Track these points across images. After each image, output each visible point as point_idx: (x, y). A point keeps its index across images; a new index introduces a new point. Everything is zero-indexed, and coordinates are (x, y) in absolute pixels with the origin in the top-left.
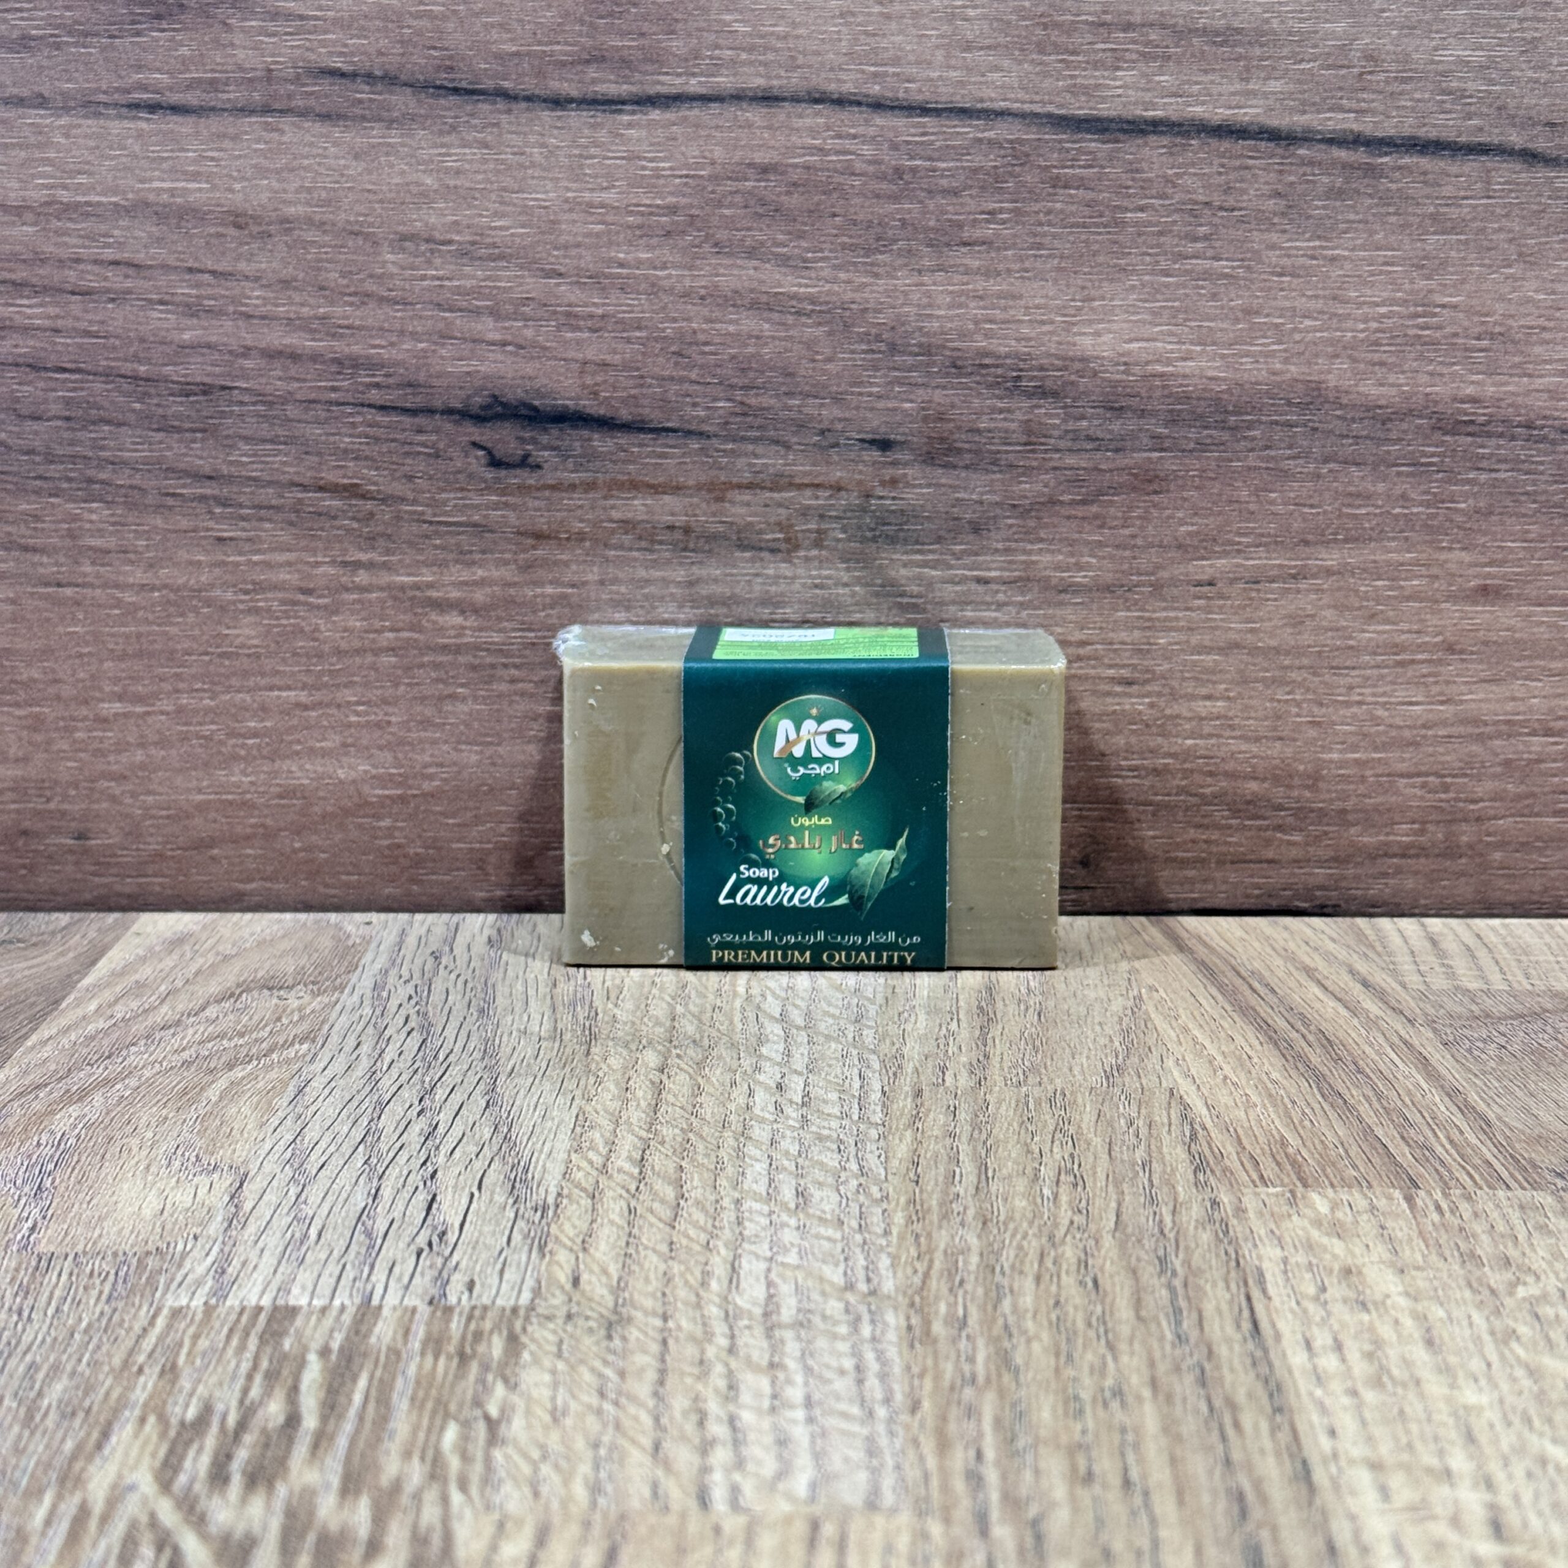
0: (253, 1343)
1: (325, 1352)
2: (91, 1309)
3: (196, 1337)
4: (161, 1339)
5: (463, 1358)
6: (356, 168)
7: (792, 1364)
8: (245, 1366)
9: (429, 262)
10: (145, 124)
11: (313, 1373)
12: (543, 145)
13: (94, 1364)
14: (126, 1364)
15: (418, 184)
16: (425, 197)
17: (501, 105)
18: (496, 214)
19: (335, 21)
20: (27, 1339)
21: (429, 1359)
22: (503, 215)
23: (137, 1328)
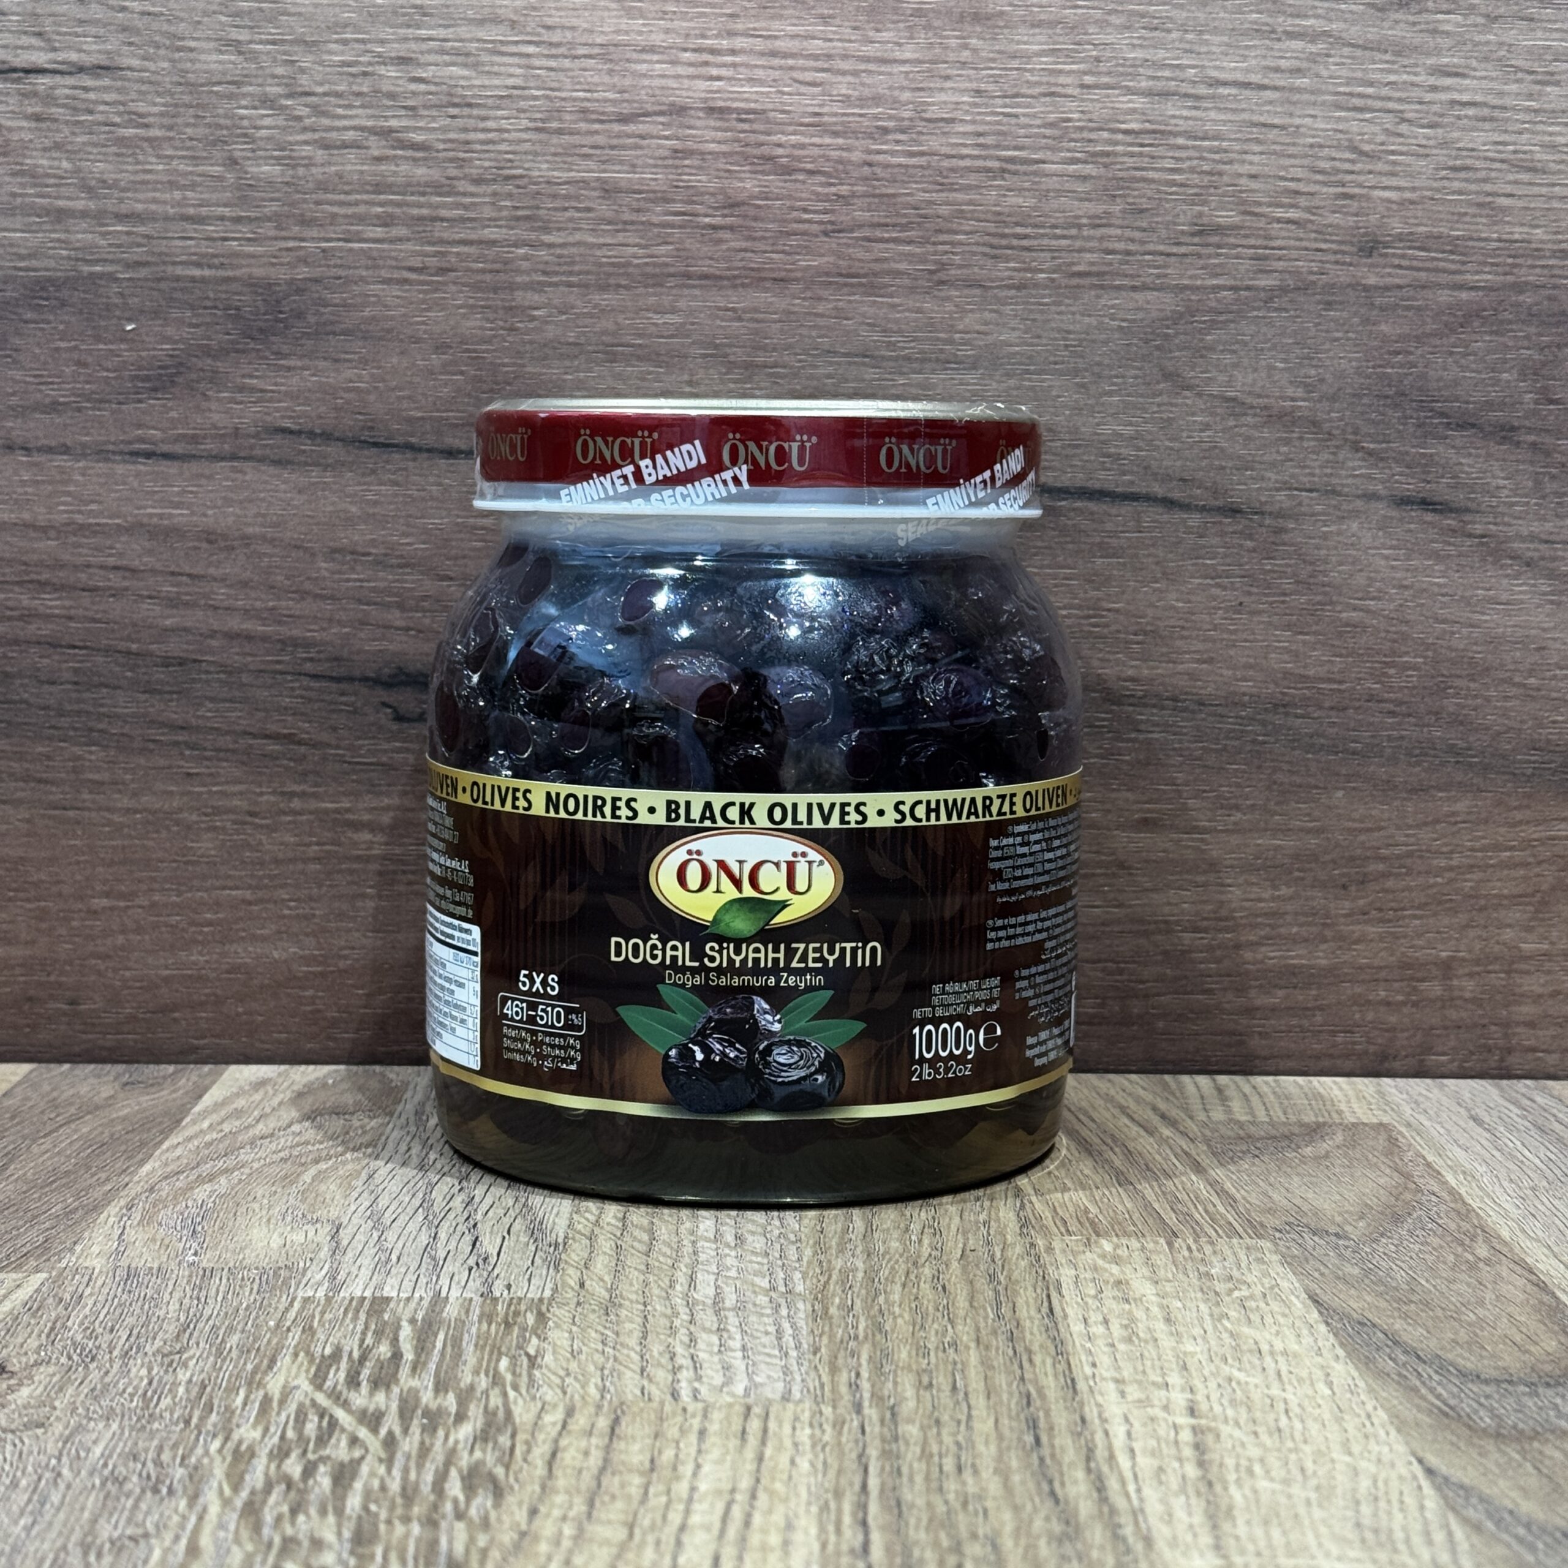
0: (363, 1316)
1: (412, 1321)
2: (247, 1297)
3: (323, 1313)
4: (299, 1313)
5: (508, 1325)
6: (298, 500)
7: (732, 1329)
8: (360, 1328)
9: (353, 570)
10: (143, 467)
11: (406, 1331)
12: (440, 484)
13: (257, 1326)
14: (278, 1326)
15: (345, 511)
16: (350, 521)
17: (409, 455)
18: (405, 535)
19: (286, 393)
20: (207, 1312)
21: (485, 1326)
22: (407, 535)
23: (282, 1307)
